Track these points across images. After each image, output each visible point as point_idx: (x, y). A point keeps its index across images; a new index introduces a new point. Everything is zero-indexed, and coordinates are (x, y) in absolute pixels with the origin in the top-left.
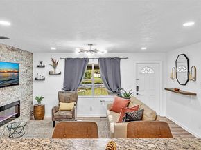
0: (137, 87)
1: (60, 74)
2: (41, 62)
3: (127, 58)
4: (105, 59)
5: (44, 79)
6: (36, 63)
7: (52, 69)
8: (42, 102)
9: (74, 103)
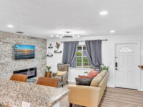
0: (116, 63)
1: (61, 52)
2: (51, 45)
3: (106, 40)
4: (90, 41)
5: (52, 56)
6: (48, 45)
7: (56, 49)
8: (50, 70)
9: (66, 72)
